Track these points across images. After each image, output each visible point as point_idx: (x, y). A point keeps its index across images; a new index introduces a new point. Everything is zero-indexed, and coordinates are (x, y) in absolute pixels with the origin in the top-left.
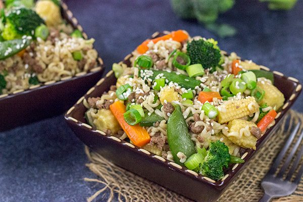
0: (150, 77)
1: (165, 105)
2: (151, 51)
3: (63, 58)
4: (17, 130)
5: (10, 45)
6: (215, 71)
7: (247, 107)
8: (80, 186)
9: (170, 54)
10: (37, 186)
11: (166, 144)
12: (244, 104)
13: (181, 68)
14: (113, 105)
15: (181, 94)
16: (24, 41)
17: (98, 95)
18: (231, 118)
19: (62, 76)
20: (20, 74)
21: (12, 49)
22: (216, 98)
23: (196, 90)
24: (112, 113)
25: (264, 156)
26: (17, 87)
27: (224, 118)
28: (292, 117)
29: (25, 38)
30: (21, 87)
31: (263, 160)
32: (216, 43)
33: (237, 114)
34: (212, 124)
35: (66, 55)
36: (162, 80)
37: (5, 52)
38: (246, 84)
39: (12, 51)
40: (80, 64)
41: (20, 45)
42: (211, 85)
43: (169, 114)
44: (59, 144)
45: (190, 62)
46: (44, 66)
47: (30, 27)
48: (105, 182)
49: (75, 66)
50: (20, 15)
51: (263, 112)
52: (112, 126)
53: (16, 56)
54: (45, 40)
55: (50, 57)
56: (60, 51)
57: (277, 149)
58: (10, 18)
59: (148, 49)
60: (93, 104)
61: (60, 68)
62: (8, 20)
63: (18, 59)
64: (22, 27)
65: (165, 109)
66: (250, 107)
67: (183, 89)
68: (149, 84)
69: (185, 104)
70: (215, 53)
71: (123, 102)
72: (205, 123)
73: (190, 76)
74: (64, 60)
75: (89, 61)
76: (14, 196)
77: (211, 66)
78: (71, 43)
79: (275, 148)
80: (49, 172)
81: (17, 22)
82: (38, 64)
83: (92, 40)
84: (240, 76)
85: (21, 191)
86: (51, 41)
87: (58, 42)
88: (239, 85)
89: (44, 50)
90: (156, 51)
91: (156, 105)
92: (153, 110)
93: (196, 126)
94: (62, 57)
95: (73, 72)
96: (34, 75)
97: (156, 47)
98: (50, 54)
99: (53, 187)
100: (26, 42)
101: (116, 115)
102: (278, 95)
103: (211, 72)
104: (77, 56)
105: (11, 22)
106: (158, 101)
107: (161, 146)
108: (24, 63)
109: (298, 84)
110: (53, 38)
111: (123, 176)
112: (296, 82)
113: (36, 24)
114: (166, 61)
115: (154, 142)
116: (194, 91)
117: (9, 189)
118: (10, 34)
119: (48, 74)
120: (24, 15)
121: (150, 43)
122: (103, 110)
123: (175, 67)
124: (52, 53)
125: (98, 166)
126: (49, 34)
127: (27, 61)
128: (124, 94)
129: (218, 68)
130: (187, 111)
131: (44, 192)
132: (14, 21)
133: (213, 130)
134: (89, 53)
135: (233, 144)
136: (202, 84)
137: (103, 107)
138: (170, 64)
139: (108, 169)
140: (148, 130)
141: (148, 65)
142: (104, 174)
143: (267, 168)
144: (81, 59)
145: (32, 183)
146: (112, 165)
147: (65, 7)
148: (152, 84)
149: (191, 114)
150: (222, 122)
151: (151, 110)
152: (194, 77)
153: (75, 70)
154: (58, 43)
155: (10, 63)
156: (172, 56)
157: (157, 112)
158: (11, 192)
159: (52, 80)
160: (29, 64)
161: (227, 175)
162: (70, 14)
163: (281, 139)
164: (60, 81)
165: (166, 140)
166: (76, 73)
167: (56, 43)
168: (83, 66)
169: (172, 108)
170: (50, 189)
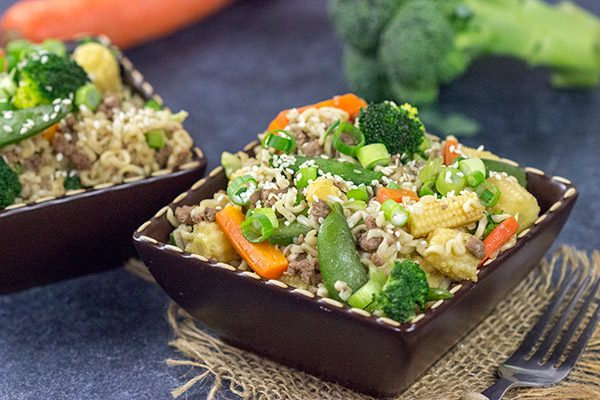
0: (290, 167)
1: (316, 205)
2: (294, 125)
3: (129, 143)
4: (34, 291)
5: (30, 116)
6: (412, 159)
7: (461, 207)
8: (159, 375)
9: (328, 130)
10: (77, 375)
11: (317, 271)
12: (456, 203)
13: (347, 153)
14: (222, 213)
15: (345, 190)
16: (57, 109)
17: (194, 201)
18: (432, 227)
19: (126, 175)
20: (47, 171)
21: (35, 122)
22: (409, 197)
23: (374, 188)
24: (220, 228)
25: (511, 329)
26: (42, 192)
27: (420, 226)
28: (566, 259)
29: (59, 104)
30: (50, 193)
31: (506, 336)
32: (414, 111)
33: (443, 220)
34: (397, 234)
35: (134, 137)
36: (312, 170)
37: (22, 127)
38: (465, 177)
39: (34, 127)
40: (160, 155)
41: (50, 115)
42: (401, 180)
43: (321, 219)
44: (116, 313)
45: (363, 141)
46: (92, 157)
47: (66, 86)
48: (204, 364)
49: (150, 159)
50: (47, 63)
51: (494, 223)
52: (219, 249)
53: (39, 136)
54: (95, 112)
55: (104, 141)
56: (122, 129)
57: (537, 316)
58: (29, 70)
59: (287, 122)
60: (185, 217)
61: (123, 159)
62: (24, 75)
63: (44, 144)
64: (51, 85)
65: (315, 212)
66: (466, 207)
67: (349, 184)
68: (289, 177)
69: (351, 207)
70: (410, 126)
71: (240, 208)
72: (386, 231)
73: (364, 166)
74: (130, 147)
75: (178, 150)
76: (35, 390)
77: (404, 150)
78: (144, 115)
79: (531, 315)
80: (99, 355)
81: (43, 76)
82: (81, 152)
83: (183, 114)
84: (456, 165)
85: (48, 384)
86: (106, 113)
87: (118, 114)
88: (452, 178)
89: (93, 128)
90: (302, 124)
91: (299, 208)
92: (294, 217)
93: (369, 237)
94: (126, 141)
95: (147, 169)
96: (72, 174)
97: (302, 118)
98: (105, 134)
99: (106, 377)
100: (60, 111)
101: (227, 228)
102: (525, 198)
103: (403, 162)
104: (154, 141)
105: (30, 77)
106: (303, 201)
107: (306, 275)
108: (55, 153)
109: (568, 186)
110: (109, 107)
111: (238, 360)
112: (565, 184)
113: (78, 81)
114: (321, 141)
115: (295, 269)
116: (370, 188)
117: (23, 380)
118: (28, 98)
119: (101, 169)
120: (54, 65)
121: (292, 113)
122: (203, 224)
123: (337, 152)
124: (109, 134)
125: (193, 344)
126: (102, 102)
127: (61, 148)
128: (242, 195)
129: (417, 157)
130: (356, 217)
131: (90, 384)
132: (37, 75)
133: (398, 243)
134: (176, 136)
135: (437, 273)
136: (384, 178)
137: (203, 219)
138: (328, 148)
139: (212, 349)
140: (285, 252)
141: (286, 147)
142: (202, 353)
143: (514, 347)
144: (161, 146)
145: (68, 371)
146: (218, 342)
147: (128, 65)
148: (293, 177)
149: (361, 221)
150: (416, 232)
151: (290, 218)
152: (371, 168)
153: (151, 165)
154: (119, 117)
155: (29, 150)
156: (331, 132)
157: (302, 219)
158: (27, 384)
159: (108, 182)
160: (64, 154)
161: (422, 316)
162: (137, 77)
163: (544, 299)
164: (123, 183)
165: (316, 264)
166: (152, 171)
167: (115, 117)
168: (167, 158)
169: (327, 209)
170: (101, 381)
